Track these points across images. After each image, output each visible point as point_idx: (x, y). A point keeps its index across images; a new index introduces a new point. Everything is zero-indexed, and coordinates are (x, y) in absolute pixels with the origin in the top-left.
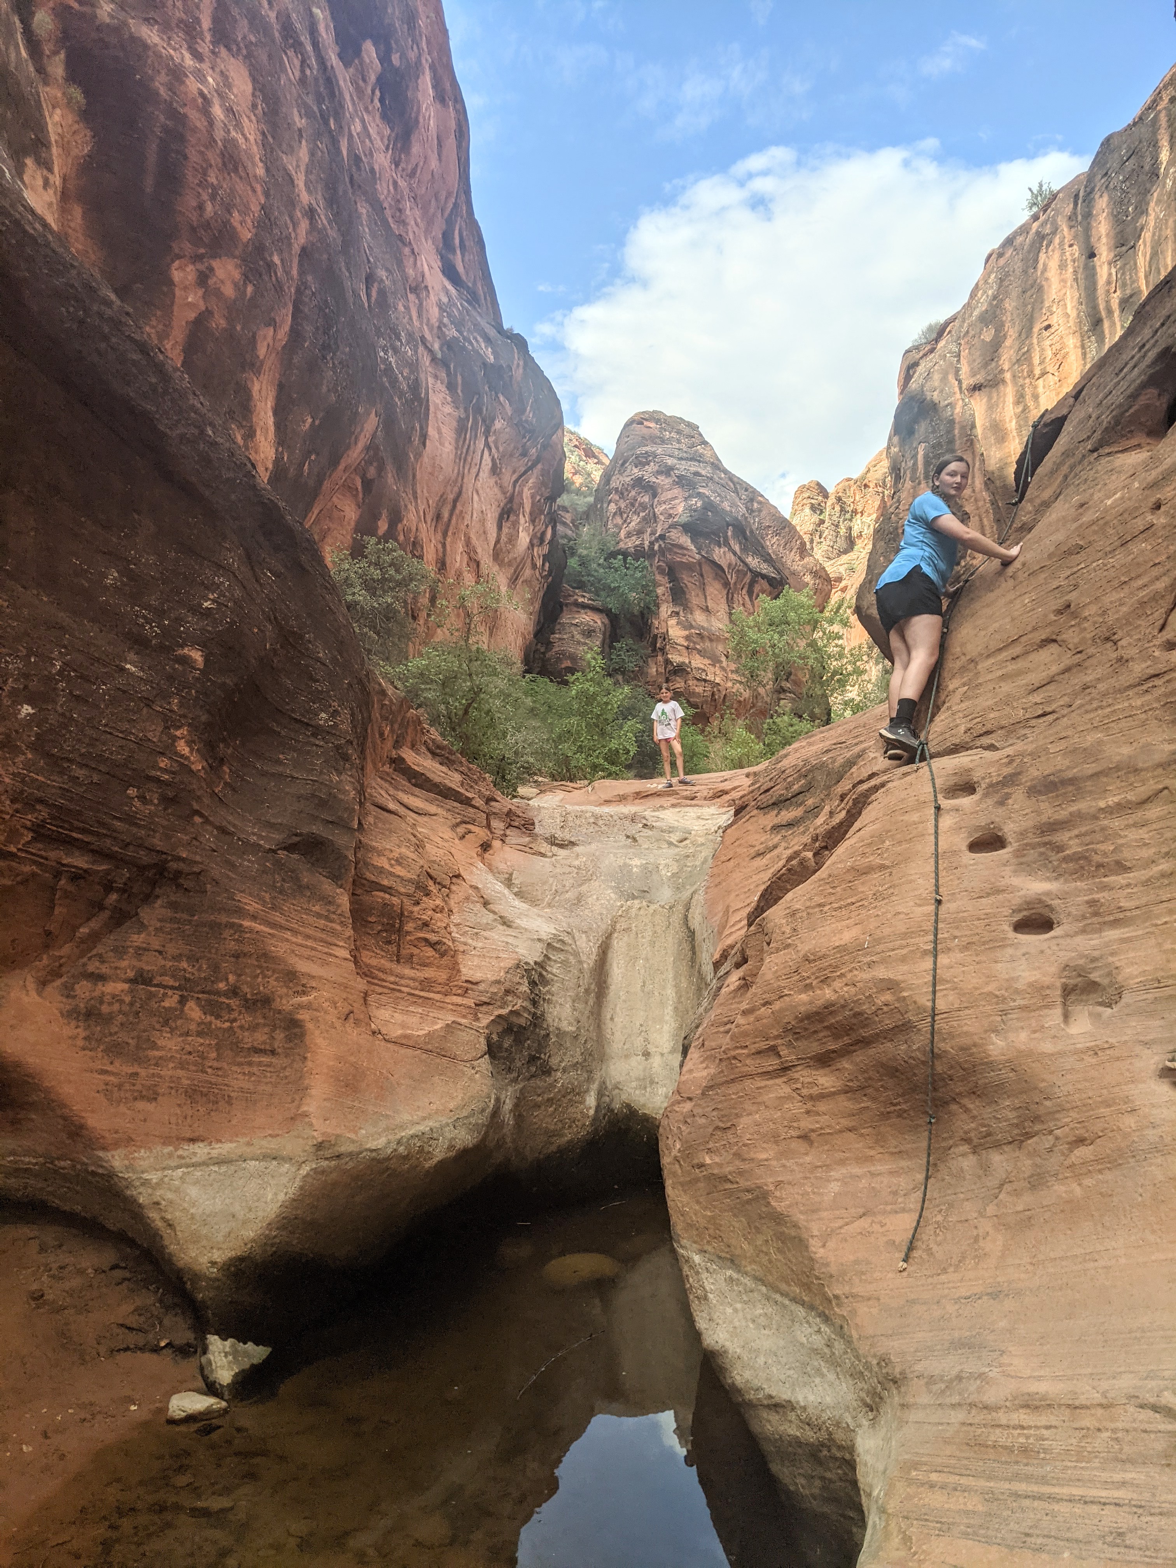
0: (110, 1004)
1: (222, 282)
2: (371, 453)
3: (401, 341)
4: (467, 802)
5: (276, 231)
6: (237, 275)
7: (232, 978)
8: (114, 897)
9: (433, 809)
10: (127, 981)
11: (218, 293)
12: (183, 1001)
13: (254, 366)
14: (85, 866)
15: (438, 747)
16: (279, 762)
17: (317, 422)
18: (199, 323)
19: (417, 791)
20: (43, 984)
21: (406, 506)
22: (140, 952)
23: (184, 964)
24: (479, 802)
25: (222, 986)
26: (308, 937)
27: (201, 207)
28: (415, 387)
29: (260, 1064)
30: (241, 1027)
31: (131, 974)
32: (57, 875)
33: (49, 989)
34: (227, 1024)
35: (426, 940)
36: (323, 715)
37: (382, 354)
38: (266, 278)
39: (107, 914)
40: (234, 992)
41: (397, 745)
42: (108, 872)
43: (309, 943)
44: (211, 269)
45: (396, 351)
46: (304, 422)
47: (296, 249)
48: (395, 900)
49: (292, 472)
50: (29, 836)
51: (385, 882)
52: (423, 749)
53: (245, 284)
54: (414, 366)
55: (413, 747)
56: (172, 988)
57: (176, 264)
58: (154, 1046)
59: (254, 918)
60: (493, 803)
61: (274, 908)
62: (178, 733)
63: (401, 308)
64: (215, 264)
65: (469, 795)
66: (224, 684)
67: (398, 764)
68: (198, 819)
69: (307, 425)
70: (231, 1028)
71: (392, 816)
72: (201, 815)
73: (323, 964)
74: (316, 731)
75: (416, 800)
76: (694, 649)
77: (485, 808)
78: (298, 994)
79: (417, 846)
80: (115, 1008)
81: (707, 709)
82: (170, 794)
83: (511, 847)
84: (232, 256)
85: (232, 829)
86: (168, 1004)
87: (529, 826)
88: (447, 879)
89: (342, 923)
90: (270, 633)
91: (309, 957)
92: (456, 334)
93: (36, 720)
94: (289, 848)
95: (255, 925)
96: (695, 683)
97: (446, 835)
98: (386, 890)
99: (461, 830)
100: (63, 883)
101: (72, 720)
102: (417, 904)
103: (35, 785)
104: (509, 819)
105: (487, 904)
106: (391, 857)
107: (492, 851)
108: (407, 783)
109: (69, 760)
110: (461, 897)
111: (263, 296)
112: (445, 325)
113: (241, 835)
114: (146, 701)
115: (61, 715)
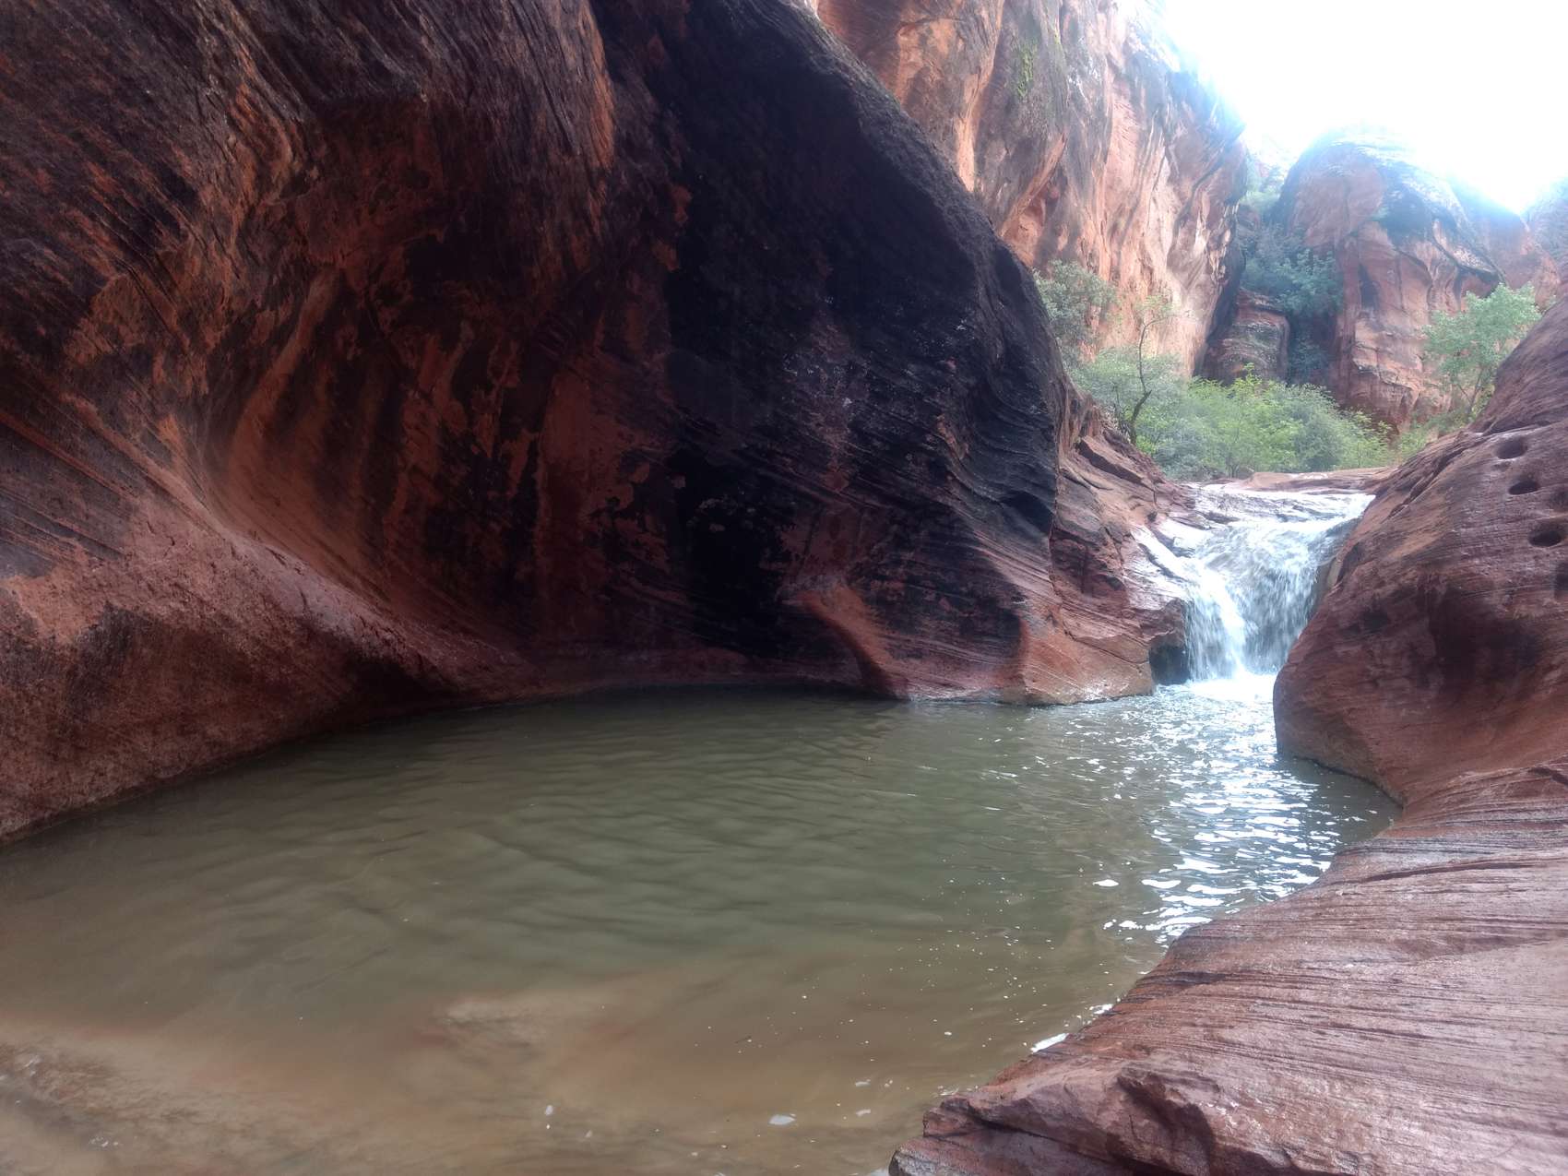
0: (893, 596)
1: (938, 41)
2: (1057, 173)
3: (1087, 65)
4: (1137, 481)
6: (951, 33)
7: (970, 585)
8: (895, 528)
9: (1110, 485)
10: (903, 581)
11: (935, 50)
12: (938, 598)
13: (955, 110)
14: (879, 505)
15: (1115, 438)
16: (1000, 441)
17: (1011, 153)
18: (918, 80)
19: (1098, 471)
20: (849, 582)
21: (1085, 222)
22: (911, 564)
23: (939, 573)
24: (1148, 482)
25: (964, 589)
28: (1100, 109)
29: (987, 643)
30: (976, 617)
31: (905, 577)
32: (862, 510)
33: (853, 584)
34: (966, 615)
35: (1105, 577)
36: (1034, 407)
37: (1070, 80)
38: (975, 31)
39: (890, 538)
40: (971, 594)
41: (1082, 433)
42: (892, 511)
43: (1021, 567)
44: (930, 31)
45: (1083, 75)
46: (1000, 154)
48: (1082, 547)
49: (987, 200)
50: (846, 484)
51: (1074, 533)
52: (1102, 438)
53: (957, 42)
54: (1099, 88)
55: (1094, 435)
56: (932, 589)
57: (902, 31)
58: (920, 624)
59: (986, 546)
60: (1160, 485)
61: (998, 542)
62: (939, 418)
63: (1090, 34)
64: (934, 26)
65: (1140, 475)
66: (968, 384)
67: (1083, 449)
68: (950, 478)
69: (1002, 157)
70: (969, 618)
71: (1079, 487)
72: (952, 475)
73: (1032, 582)
74: (1028, 419)
75: (1096, 477)
76: (1385, 351)
77: (1153, 487)
78: (1014, 599)
79: (1098, 510)
80: (895, 598)
81: (1394, 415)
82: (933, 459)
83: (1173, 519)
84: (948, 17)
85: (970, 486)
86: (928, 598)
87: (1190, 504)
88: (1121, 536)
89: (1044, 556)
90: (1000, 347)
91: (1023, 577)
92: (1142, 48)
93: (853, 407)
94: (1008, 502)
95: (985, 551)
96: (1383, 387)
97: (1121, 505)
98: (1076, 538)
99: (1133, 502)
100: (866, 515)
101: (874, 409)
102: (1098, 550)
103: (850, 450)
104: (1173, 497)
105: (1151, 559)
106: (1076, 515)
107: (1157, 521)
108: (1089, 464)
109: (873, 436)
110: (1131, 551)
111: (972, 48)
112: (1132, 40)
113: (976, 491)
114: (919, 397)
115: (867, 405)
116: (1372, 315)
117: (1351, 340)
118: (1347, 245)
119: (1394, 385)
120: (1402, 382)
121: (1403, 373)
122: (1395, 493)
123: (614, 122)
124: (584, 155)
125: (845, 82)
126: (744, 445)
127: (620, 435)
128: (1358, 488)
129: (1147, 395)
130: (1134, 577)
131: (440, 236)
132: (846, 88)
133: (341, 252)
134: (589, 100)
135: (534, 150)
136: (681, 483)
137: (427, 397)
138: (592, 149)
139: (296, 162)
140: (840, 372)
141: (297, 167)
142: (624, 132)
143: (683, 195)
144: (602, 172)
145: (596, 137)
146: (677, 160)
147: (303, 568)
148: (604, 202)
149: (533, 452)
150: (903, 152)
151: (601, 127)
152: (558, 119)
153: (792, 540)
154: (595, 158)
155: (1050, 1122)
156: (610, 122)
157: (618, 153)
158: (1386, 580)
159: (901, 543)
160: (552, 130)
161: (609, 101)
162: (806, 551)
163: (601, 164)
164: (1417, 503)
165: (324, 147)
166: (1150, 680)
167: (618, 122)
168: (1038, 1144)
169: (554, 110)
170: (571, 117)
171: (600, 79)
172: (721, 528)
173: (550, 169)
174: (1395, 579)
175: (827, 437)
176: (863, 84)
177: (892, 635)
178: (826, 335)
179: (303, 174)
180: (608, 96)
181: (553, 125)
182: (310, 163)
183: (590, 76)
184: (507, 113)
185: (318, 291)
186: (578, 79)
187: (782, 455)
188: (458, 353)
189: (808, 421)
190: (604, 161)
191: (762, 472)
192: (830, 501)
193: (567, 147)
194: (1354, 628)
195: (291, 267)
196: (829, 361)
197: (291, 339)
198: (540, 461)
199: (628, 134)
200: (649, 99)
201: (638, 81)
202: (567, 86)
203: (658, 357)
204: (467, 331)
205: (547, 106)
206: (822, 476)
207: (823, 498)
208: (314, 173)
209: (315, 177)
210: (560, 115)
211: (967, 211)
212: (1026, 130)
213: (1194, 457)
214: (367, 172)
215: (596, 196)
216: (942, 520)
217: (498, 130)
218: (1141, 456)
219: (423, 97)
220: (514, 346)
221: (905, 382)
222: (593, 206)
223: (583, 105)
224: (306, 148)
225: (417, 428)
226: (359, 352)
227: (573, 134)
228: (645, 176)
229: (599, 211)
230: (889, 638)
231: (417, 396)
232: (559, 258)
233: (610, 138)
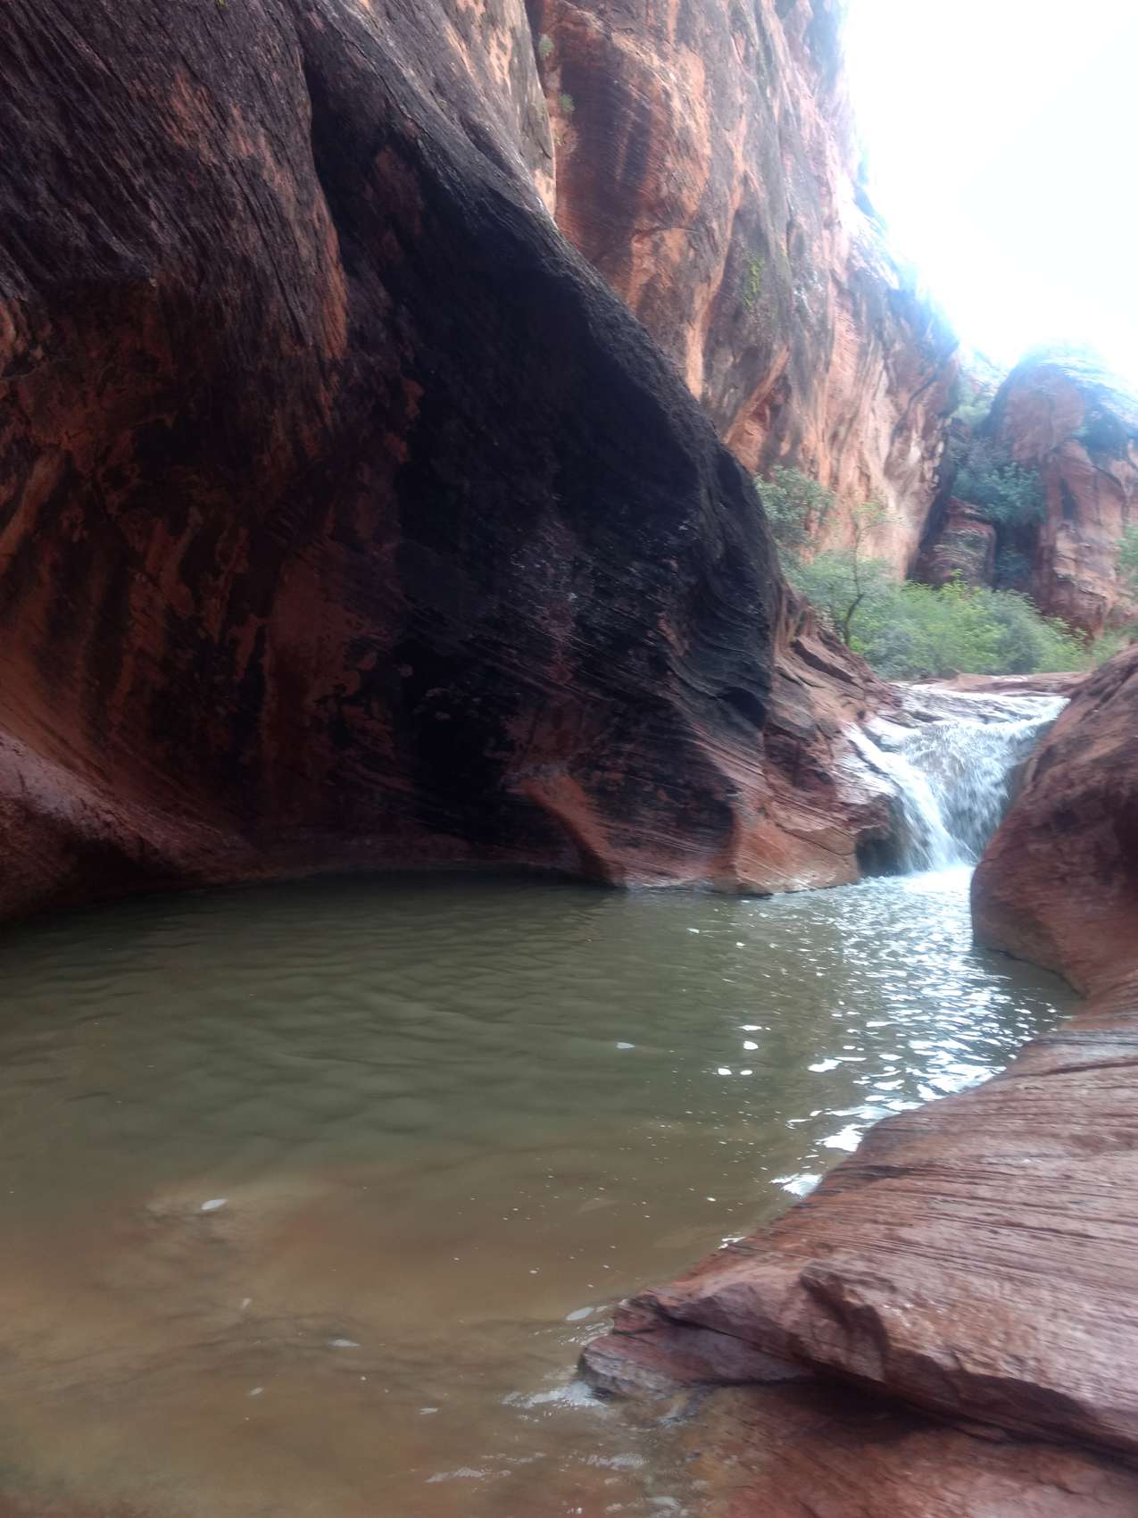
0: (613, 786)
1: (670, 248)
2: (781, 381)
3: (812, 279)
4: (847, 679)
5: (716, 200)
6: (683, 242)
7: (687, 777)
8: (616, 720)
9: (821, 683)
10: (624, 772)
11: (667, 258)
12: (656, 788)
13: (686, 317)
14: (601, 697)
15: (829, 638)
16: (718, 638)
17: (738, 360)
18: (650, 287)
19: (811, 669)
20: (571, 771)
21: (807, 427)
22: (631, 755)
23: (657, 765)
24: (858, 681)
25: (680, 781)
26: (734, 756)
27: (658, 189)
28: (823, 321)
29: (701, 833)
30: (691, 808)
31: (625, 768)
32: (584, 702)
33: (575, 774)
34: (682, 806)
35: (815, 771)
36: (751, 607)
37: (796, 292)
38: (705, 241)
39: (611, 730)
40: (687, 786)
41: (798, 632)
42: (613, 703)
43: (735, 761)
44: (662, 239)
45: (808, 288)
46: (727, 360)
47: (731, 213)
48: (793, 742)
49: (714, 405)
50: (570, 676)
51: (787, 729)
52: (817, 638)
53: (688, 250)
54: (823, 301)
55: (809, 635)
56: (652, 780)
57: (636, 238)
58: (639, 815)
59: (703, 740)
60: (870, 684)
61: (714, 736)
62: (660, 615)
63: (815, 249)
64: (666, 234)
65: (851, 674)
66: (689, 583)
67: (798, 648)
68: (669, 673)
69: (729, 364)
70: (685, 809)
71: (794, 684)
72: (673, 671)
73: (746, 775)
74: (746, 618)
75: (810, 675)
76: (1082, 562)
77: (864, 686)
78: (729, 792)
79: (810, 707)
80: (615, 788)
81: (1090, 622)
82: (654, 654)
83: (881, 717)
84: (680, 227)
85: (688, 681)
86: (647, 789)
87: (897, 703)
88: (831, 732)
89: (758, 751)
90: (720, 546)
91: (737, 770)
92: (864, 265)
93: (577, 602)
94: (724, 697)
95: (702, 744)
96: (1081, 596)
97: (832, 702)
98: (788, 734)
99: (843, 700)
100: (588, 707)
101: (598, 603)
102: (809, 746)
103: (575, 644)
104: (882, 696)
105: (860, 754)
106: (791, 712)
107: (866, 718)
108: (803, 663)
109: (595, 629)
110: (839, 747)
111: (702, 257)
112: (854, 257)
113: (694, 686)
114: (642, 593)
115: (592, 600)
116: (1072, 527)
117: (1053, 550)
118: (1050, 460)
119: (1091, 594)
120: (1098, 591)
121: (1099, 582)
122: (1086, 697)
123: (347, 315)
124: (316, 346)
125: (575, 284)
126: (471, 636)
127: (349, 622)
128: (1054, 691)
129: (861, 596)
130: (843, 772)
131: (169, 423)
132: (576, 290)
133: (67, 433)
134: (322, 293)
135: (266, 340)
136: (407, 671)
137: (154, 580)
138: (325, 342)
139: (18, 342)
140: (566, 567)
141: (20, 347)
142: (357, 326)
143: (415, 389)
144: (334, 363)
145: (329, 329)
146: (409, 354)
147: (22, 748)
148: (336, 394)
149: (260, 637)
150: (630, 356)
151: (335, 320)
152: (290, 308)
153: (517, 729)
154: (327, 350)
155: (735, 1321)
156: (343, 314)
157: (351, 345)
158: (1076, 782)
159: (622, 735)
160: (284, 321)
161: (343, 294)
162: (529, 742)
163: (333, 354)
164: (1106, 709)
165: (49, 327)
166: (856, 871)
167: (350, 313)
168: (722, 1342)
169: (286, 300)
170: (304, 309)
171: (333, 269)
172: (446, 716)
173: (282, 358)
174: (1083, 781)
175: (552, 630)
176: (593, 288)
177: (610, 824)
178: (553, 531)
179: (26, 354)
180: (341, 289)
181: (285, 315)
182: (33, 343)
183: (324, 268)
184: (239, 301)
185: (42, 472)
186: (311, 271)
187: (509, 646)
188: (186, 539)
189: (534, 614)
190: (336, 352)
191: (488, 662)
192: (553, 692)
193: (299, 337)
194: (1046, 826)
195: (14, 447)
196: (555, 556)
197: (14, 518)
198: (267, 646)
199: (361, 327)
200: (383, 294)
201: (371, 275)
202: (300, 278)
203: (388, 546)
204: (195, 515)
205: (280, 296)
206: (547, 668)
207: (547, 689)
208: (39, 353)
209: (39, 357)
210: (293, 305)
211: (691, 415)
212: (753, 339)
213: (904, 657)
214: (94, 354)
215: (328, 388)
216: (662, 714)
217: (229, 318)
218: (852, 656)
219: (153, 282)
220: (243, 532)
221: (628, 579)
222: (324, 397)
223: (317, 297)
224: (30, 327)
225: (143, 611)
226: (85, 533)
227: (306, 325)
228: (377, 369)
229: (331, 402)
230: (609, 827)
231: (144, 579)
232: (290, 447)
233: (343, 331)
